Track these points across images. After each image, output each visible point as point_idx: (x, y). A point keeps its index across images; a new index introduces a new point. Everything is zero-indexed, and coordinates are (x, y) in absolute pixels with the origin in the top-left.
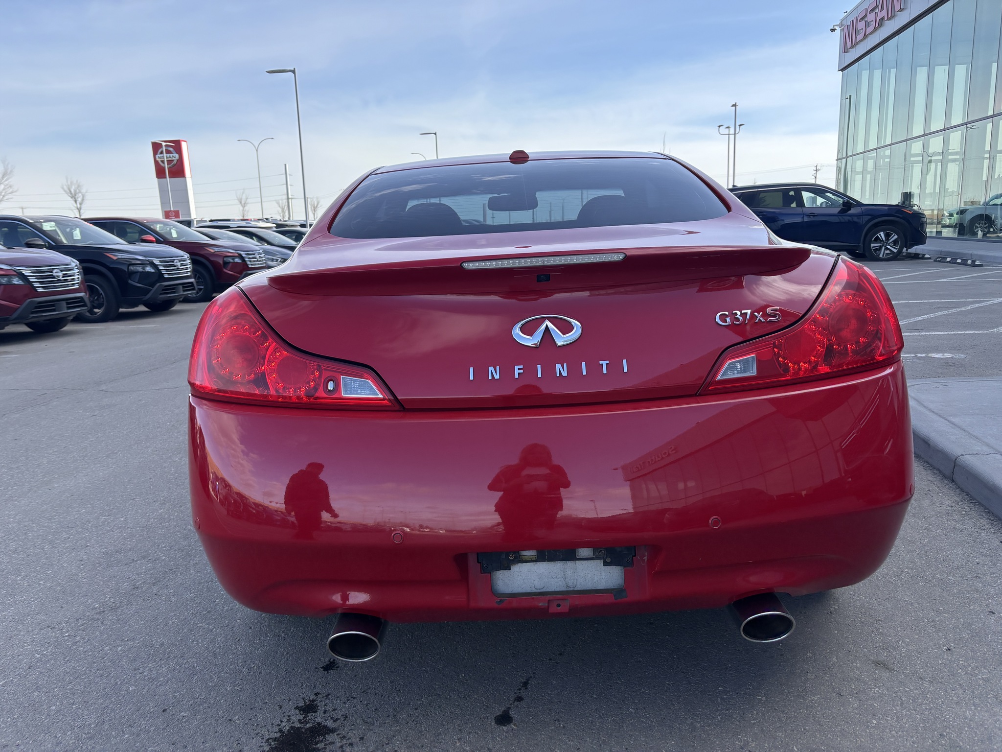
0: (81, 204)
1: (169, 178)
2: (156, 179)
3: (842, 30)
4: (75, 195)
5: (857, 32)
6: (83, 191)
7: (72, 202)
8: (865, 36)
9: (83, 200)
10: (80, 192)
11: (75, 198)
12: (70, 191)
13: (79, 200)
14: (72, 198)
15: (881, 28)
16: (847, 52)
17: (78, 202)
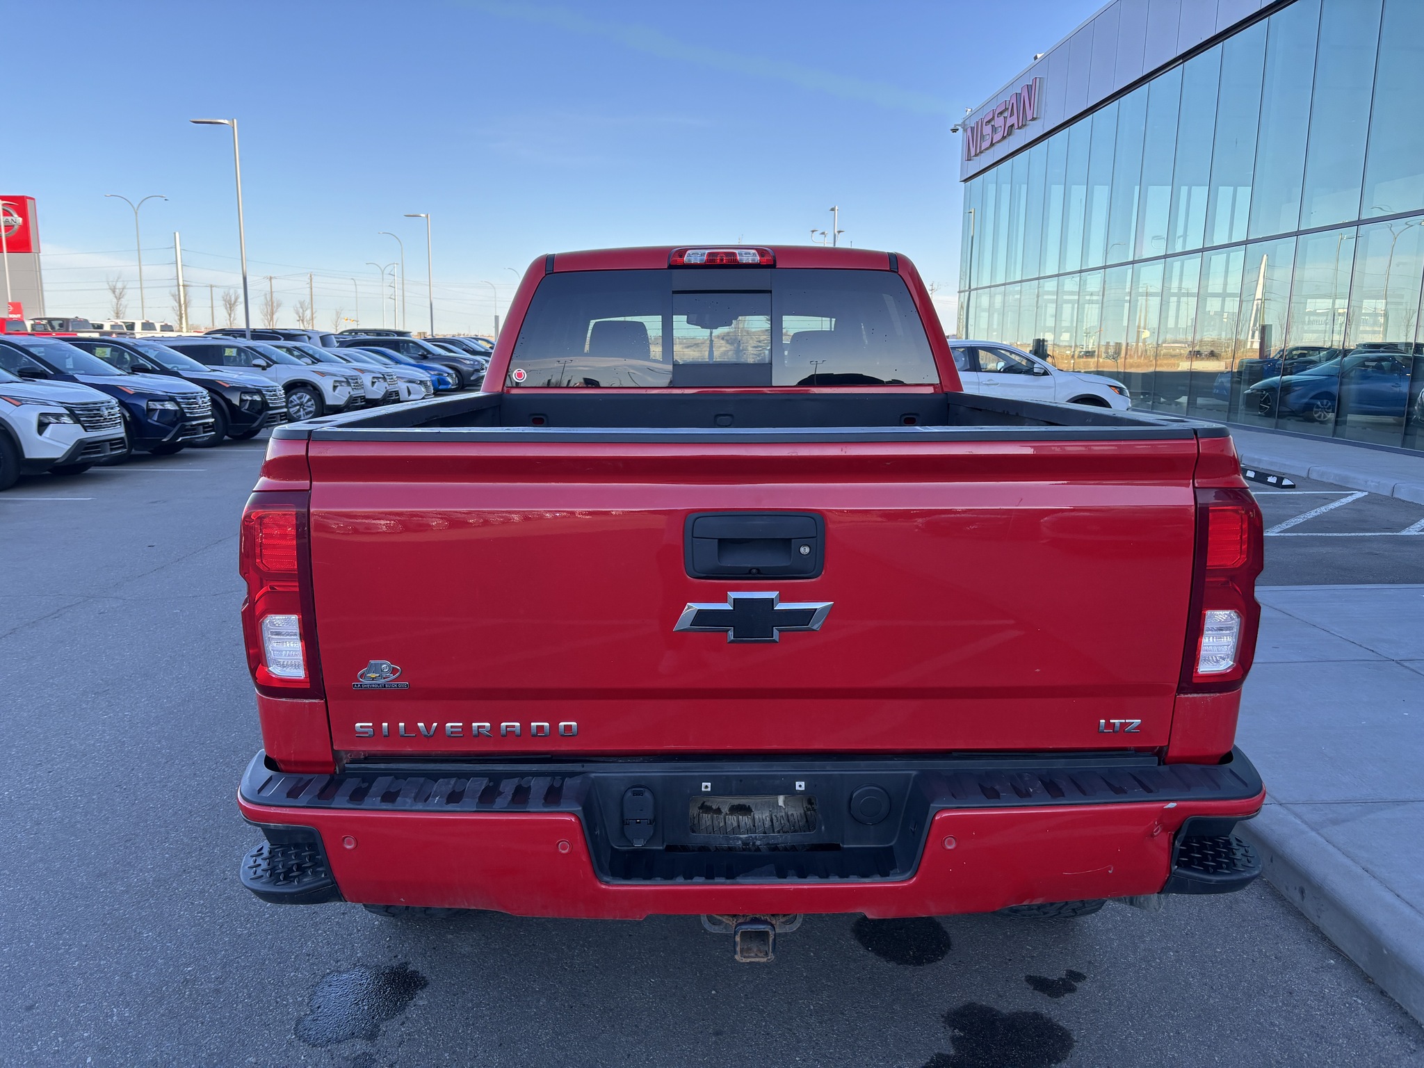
1: (8, 252)
3: (965, 130)
5: (982, 136)
8: (992, 145)
15: (1010, 137)
16: (970, 160)
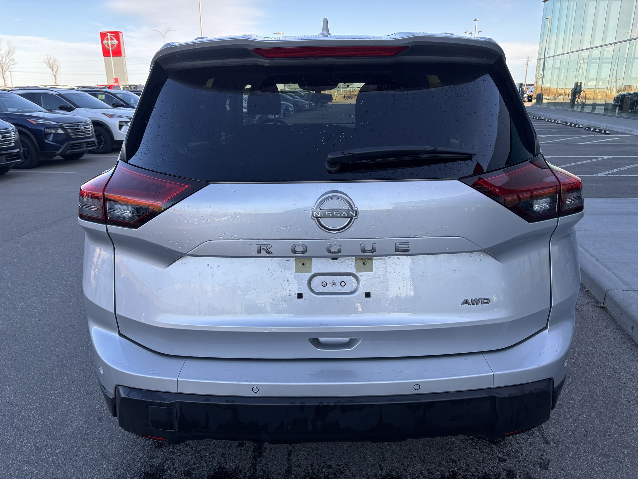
0: (56, 72)
1: (113, 56)
2: (103, 57)
4: (53, 66)
6: (58, 64)
7: (50, 70)
9: (57, 70)
10: (56, 64)
11: (52, 68)
12: (49, 64)
13: (55, 70)
14: (50, 68)
17: (54, 71)
